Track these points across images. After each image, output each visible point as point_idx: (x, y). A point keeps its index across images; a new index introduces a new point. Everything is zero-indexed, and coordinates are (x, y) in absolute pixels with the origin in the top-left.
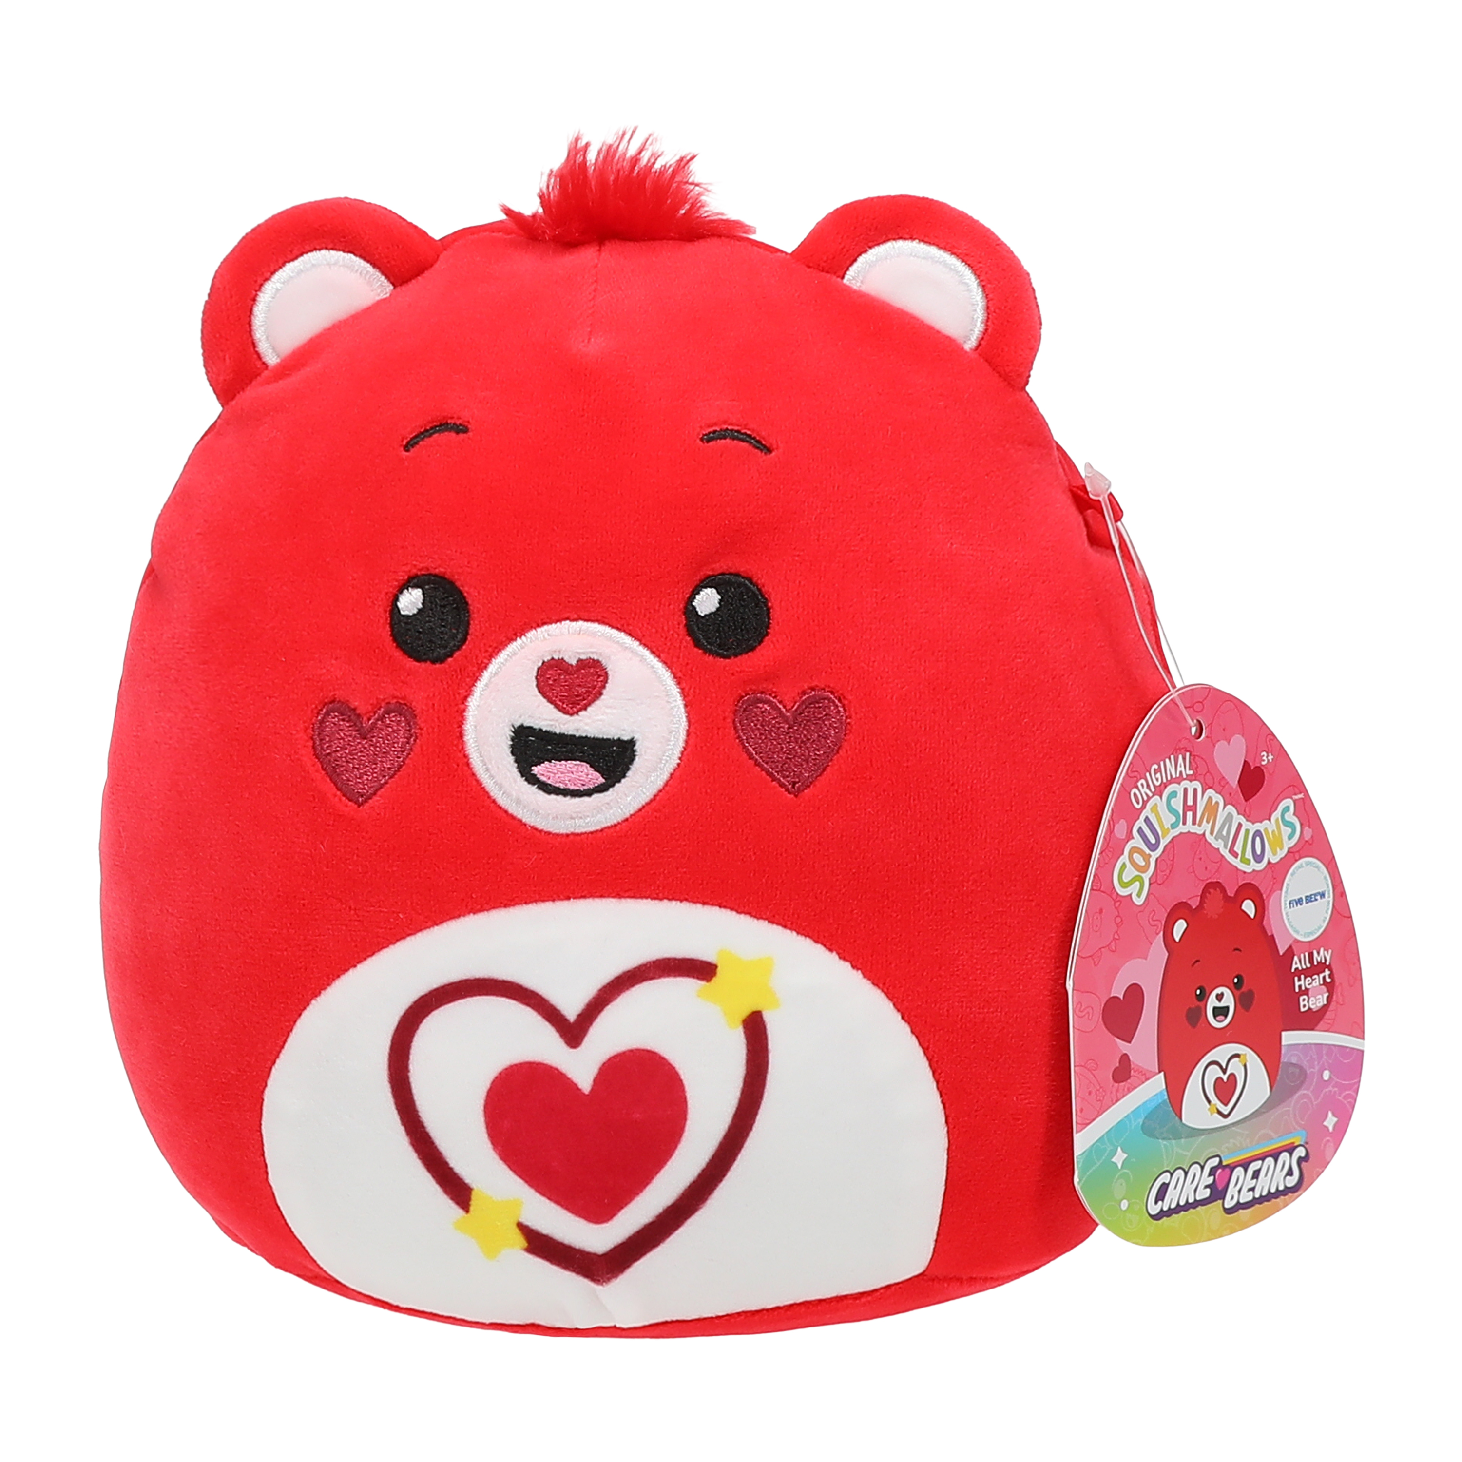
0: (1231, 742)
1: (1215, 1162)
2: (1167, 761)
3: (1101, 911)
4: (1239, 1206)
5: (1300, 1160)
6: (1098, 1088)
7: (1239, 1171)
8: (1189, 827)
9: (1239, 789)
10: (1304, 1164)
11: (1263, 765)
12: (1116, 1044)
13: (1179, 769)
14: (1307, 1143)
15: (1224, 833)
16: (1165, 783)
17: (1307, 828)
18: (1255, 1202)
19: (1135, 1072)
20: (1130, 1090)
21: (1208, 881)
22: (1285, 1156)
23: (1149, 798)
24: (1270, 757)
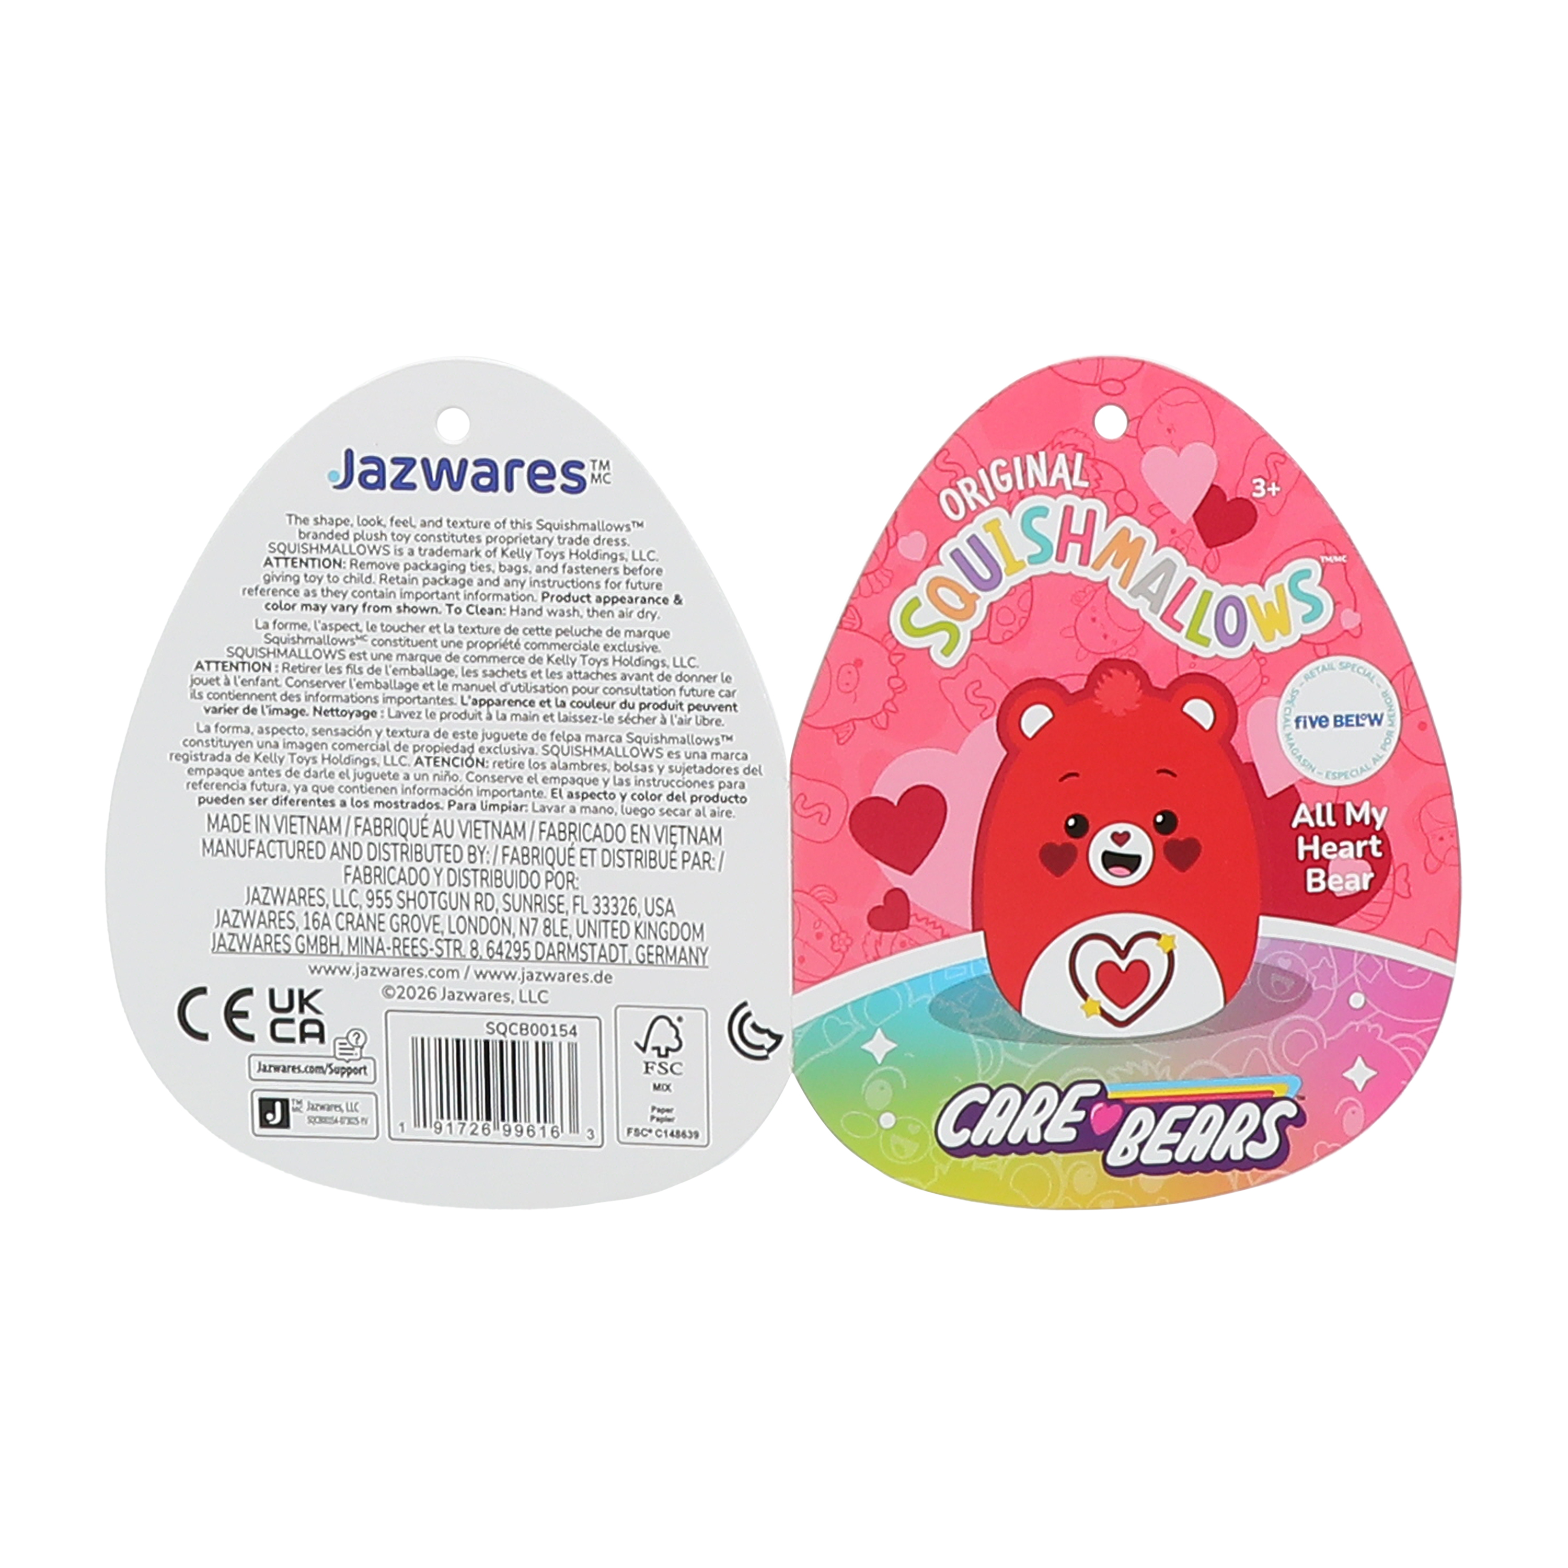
0: (1183, 451)
1: (1094, 1089)
2: (1030, 458)
3: (858, 663)
4: (1137, 1168)
5: (1282, 1123)
6: (837, 931)
7: (1144, 1115)
8: (1072, 565)
9: (1195, 527)
10: (1290, 1130)
11: (1254, 498)
12: (879, 870)
13: (1056, 475)
14: (1303, 1098)
15: (1153, 588)
16: (1020, 492)
17: (1349, 611)
18: (1172, 1167)
19: (919, 920)
20: (904, 946)
21: (1107, 657)
22: (1249, 1110)
23: (981, 509)
24: (1274, 489)
